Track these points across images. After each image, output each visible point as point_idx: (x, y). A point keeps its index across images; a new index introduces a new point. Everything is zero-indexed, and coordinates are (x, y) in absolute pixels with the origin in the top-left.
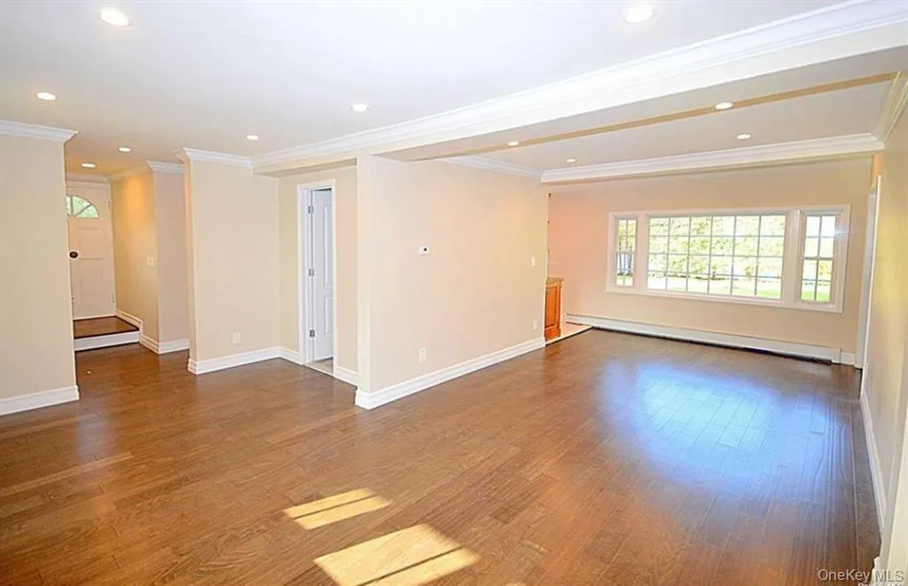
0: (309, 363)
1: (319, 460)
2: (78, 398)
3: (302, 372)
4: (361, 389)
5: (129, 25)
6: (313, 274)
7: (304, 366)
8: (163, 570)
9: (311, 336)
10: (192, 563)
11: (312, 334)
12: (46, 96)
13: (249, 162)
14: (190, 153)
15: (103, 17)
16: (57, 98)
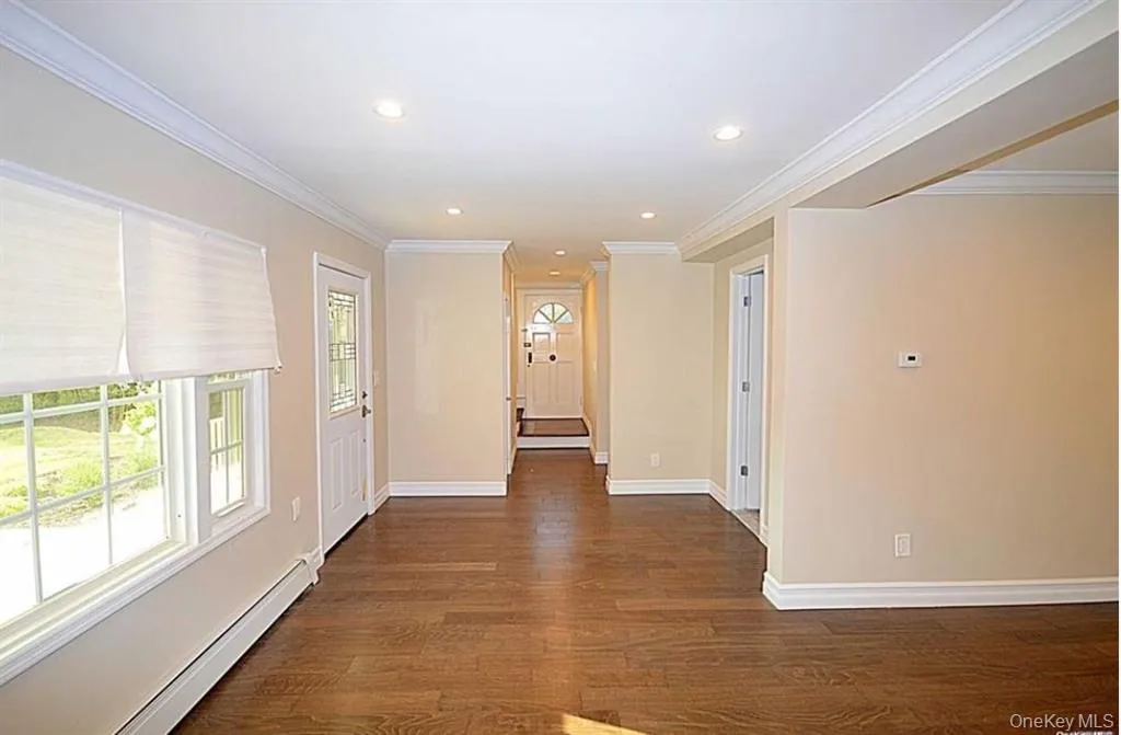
0: (739, 512)
1: (652, 660)
2: (504, 494)
3: (728, 522)
4: (771, 573)
5: (404, 115)
6: (748, 390)
7: (730, 513)
8: (417, 717)
9: (742, 474)
10: (441, 725)
11: (744, 471)
12: (454, 211)
13: (675, 248)
14: (610, 247)
15: (380, 110)
16: (462, 212)
